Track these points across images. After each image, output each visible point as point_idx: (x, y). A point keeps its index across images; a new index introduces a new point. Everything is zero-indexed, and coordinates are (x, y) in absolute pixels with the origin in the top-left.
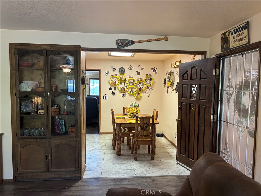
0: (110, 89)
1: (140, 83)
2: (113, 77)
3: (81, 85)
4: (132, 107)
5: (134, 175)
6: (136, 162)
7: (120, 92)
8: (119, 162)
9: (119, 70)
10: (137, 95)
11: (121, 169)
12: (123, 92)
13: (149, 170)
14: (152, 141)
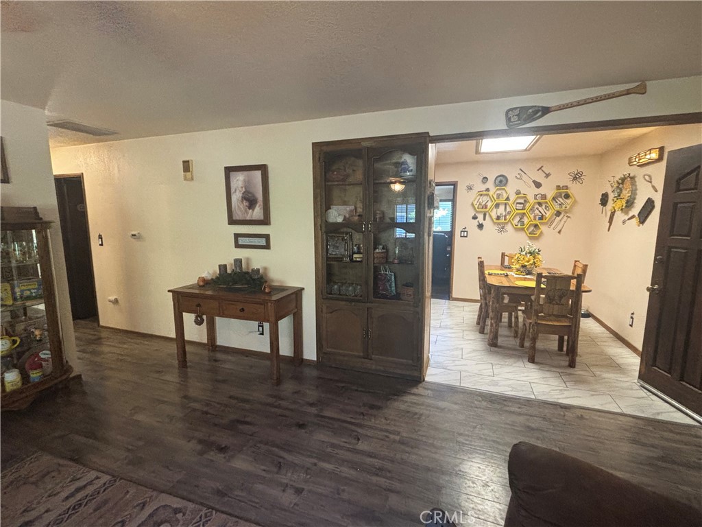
0: (475, 218)
1: (540, 204)
2: (481, 195)
3: (426, 208)
4: (524, 253)
5: (529, 394)
6: (531, 365)
7: (495, 223)
8: (494, 360)
9: (495, 180)
10: (532, 228)
11: (500, 376)
12: (502, 223)
13: (565, 390)
14: (573, 327)
